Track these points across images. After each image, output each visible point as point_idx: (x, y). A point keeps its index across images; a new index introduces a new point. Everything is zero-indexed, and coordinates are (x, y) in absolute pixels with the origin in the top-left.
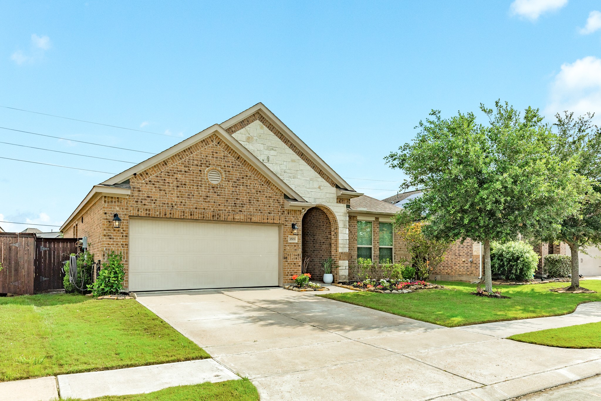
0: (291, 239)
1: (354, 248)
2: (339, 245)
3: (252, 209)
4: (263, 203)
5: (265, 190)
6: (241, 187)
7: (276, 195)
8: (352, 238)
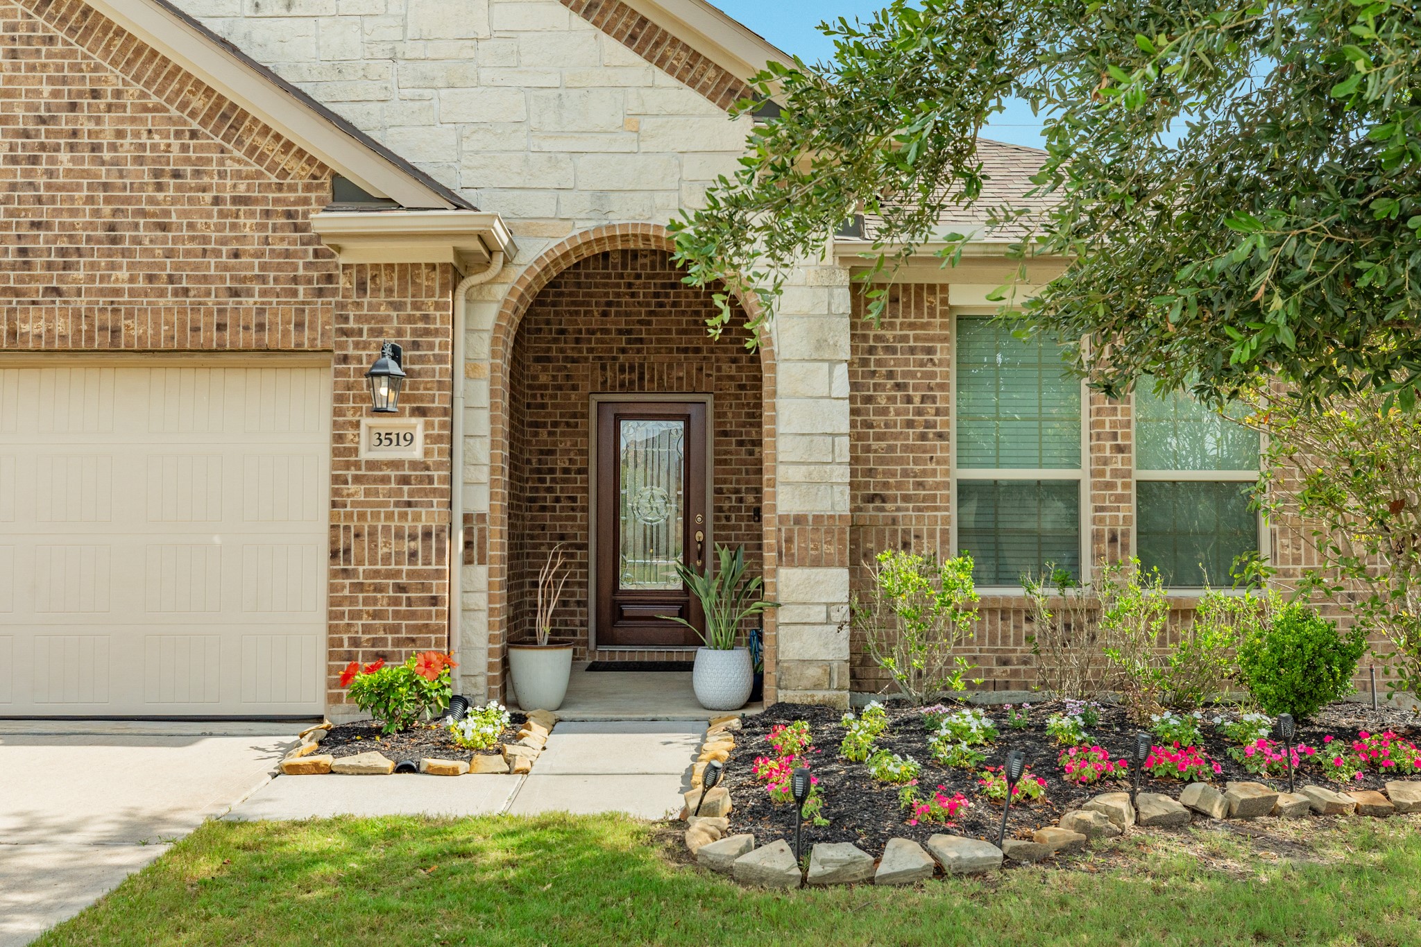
0: (386, 438)
1: (920, 485)
2: (781, 470)
3: (124, 274)
4: (192, 239)
5: (210, 161)
6: (64, 156)
7: (280, 187)
8: (910, 424)
